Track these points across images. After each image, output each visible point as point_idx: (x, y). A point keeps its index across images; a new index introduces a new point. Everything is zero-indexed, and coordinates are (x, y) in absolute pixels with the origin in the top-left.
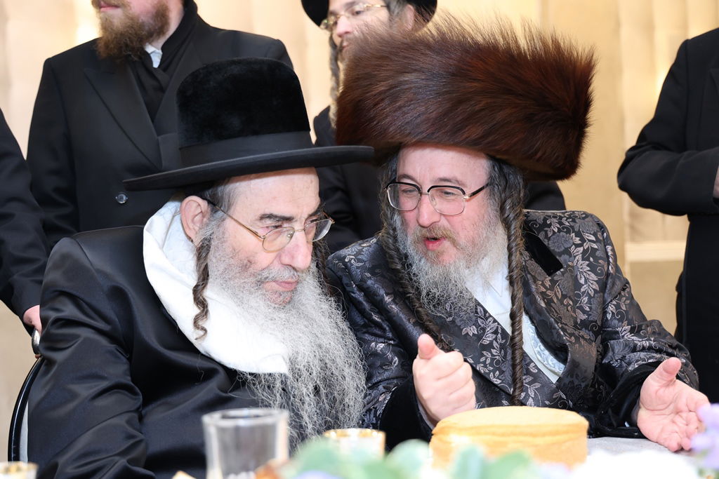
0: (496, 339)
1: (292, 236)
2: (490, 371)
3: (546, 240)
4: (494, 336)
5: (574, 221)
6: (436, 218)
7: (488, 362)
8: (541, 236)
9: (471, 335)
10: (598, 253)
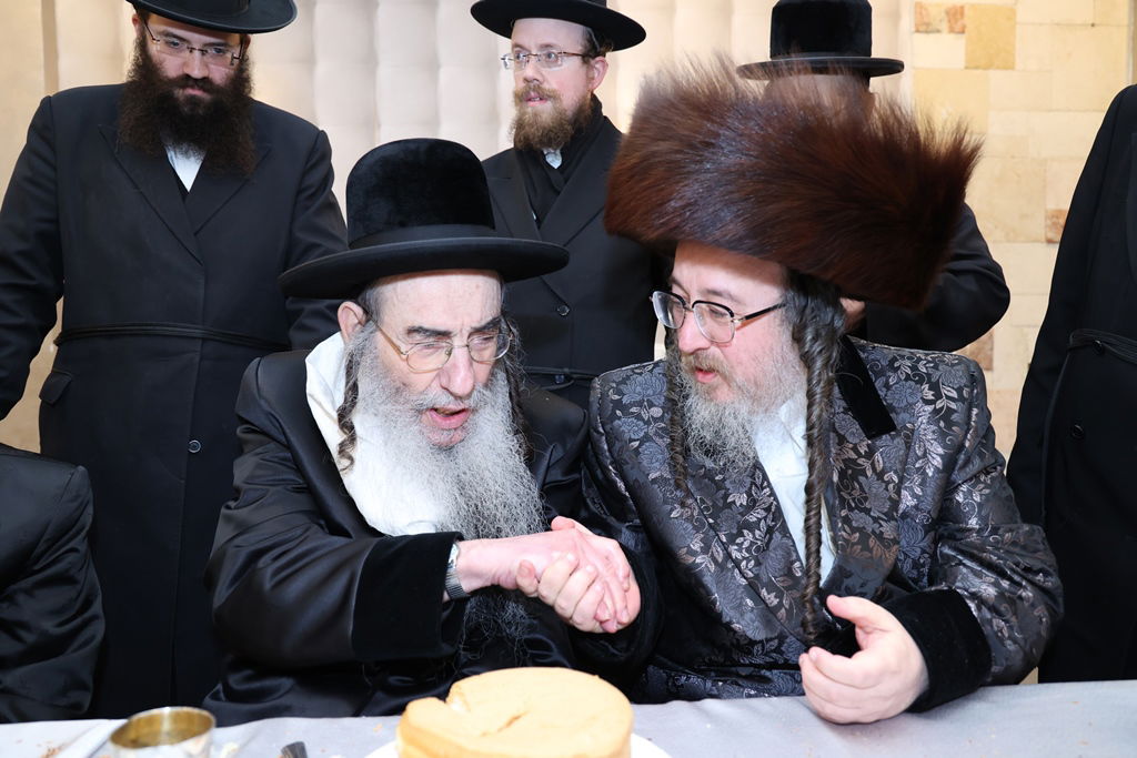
0: (765, 518)
1: (450, 354)
2: (744, 558)
3: (884, 389)
4: (765, 514)
5: (936, 367)
6: (703, 343)
7: (746, 544)
8: (878, 384)
9: (738, 504)
10: (954, 417)
